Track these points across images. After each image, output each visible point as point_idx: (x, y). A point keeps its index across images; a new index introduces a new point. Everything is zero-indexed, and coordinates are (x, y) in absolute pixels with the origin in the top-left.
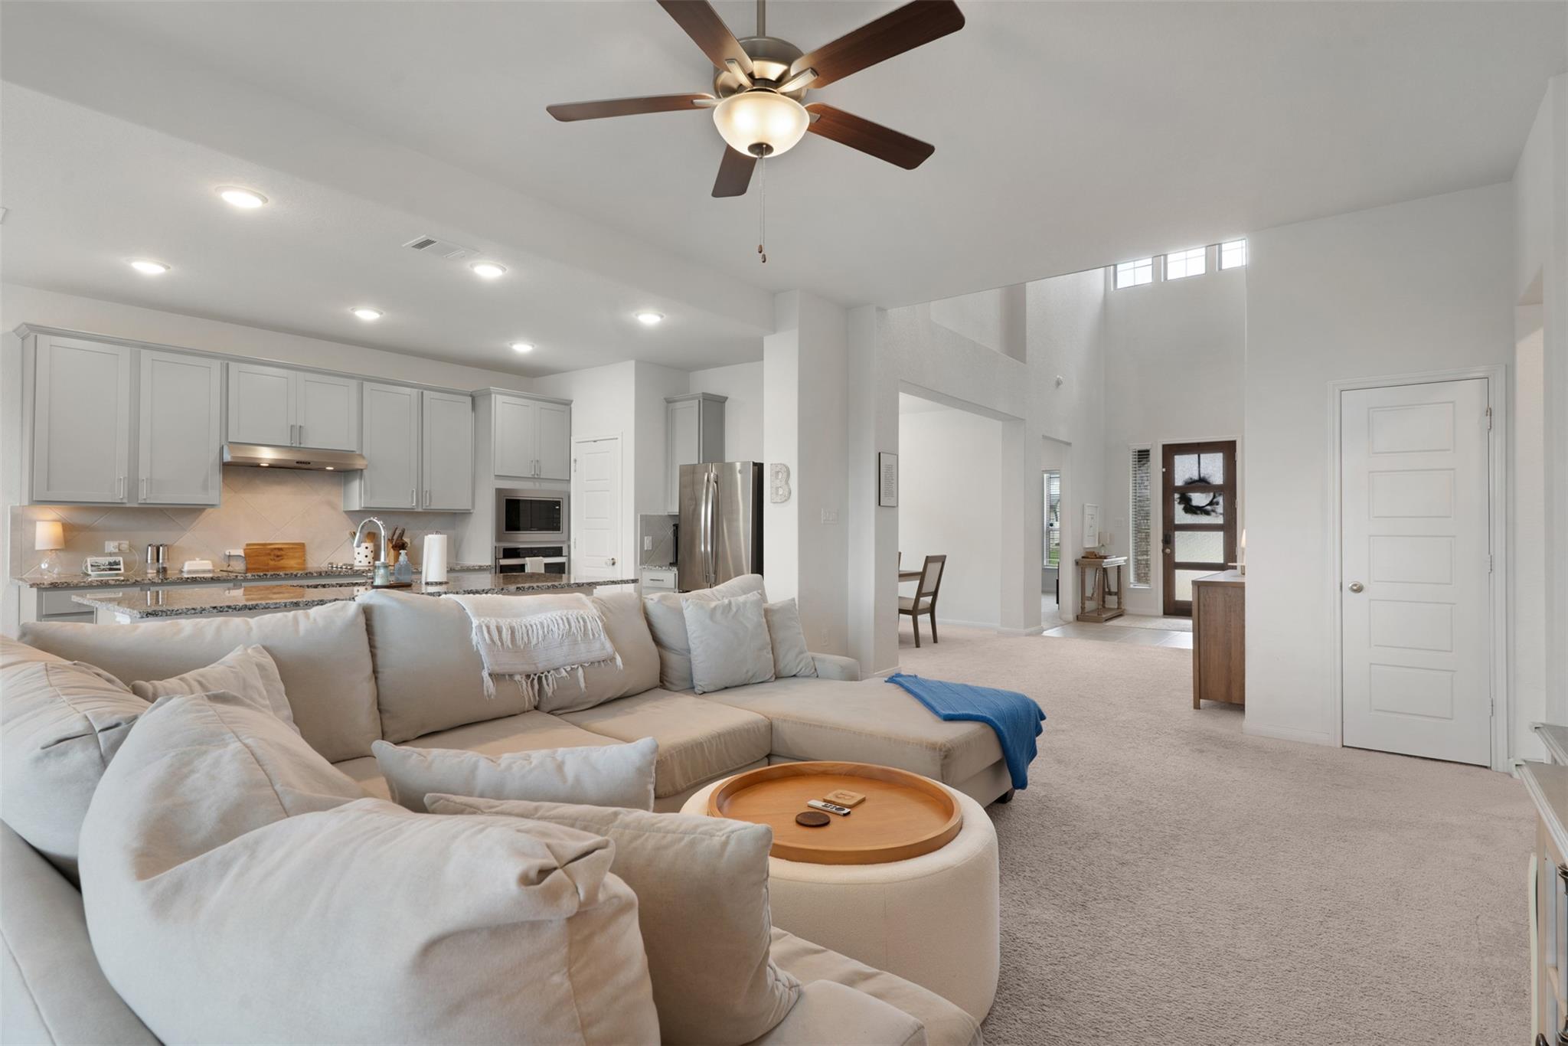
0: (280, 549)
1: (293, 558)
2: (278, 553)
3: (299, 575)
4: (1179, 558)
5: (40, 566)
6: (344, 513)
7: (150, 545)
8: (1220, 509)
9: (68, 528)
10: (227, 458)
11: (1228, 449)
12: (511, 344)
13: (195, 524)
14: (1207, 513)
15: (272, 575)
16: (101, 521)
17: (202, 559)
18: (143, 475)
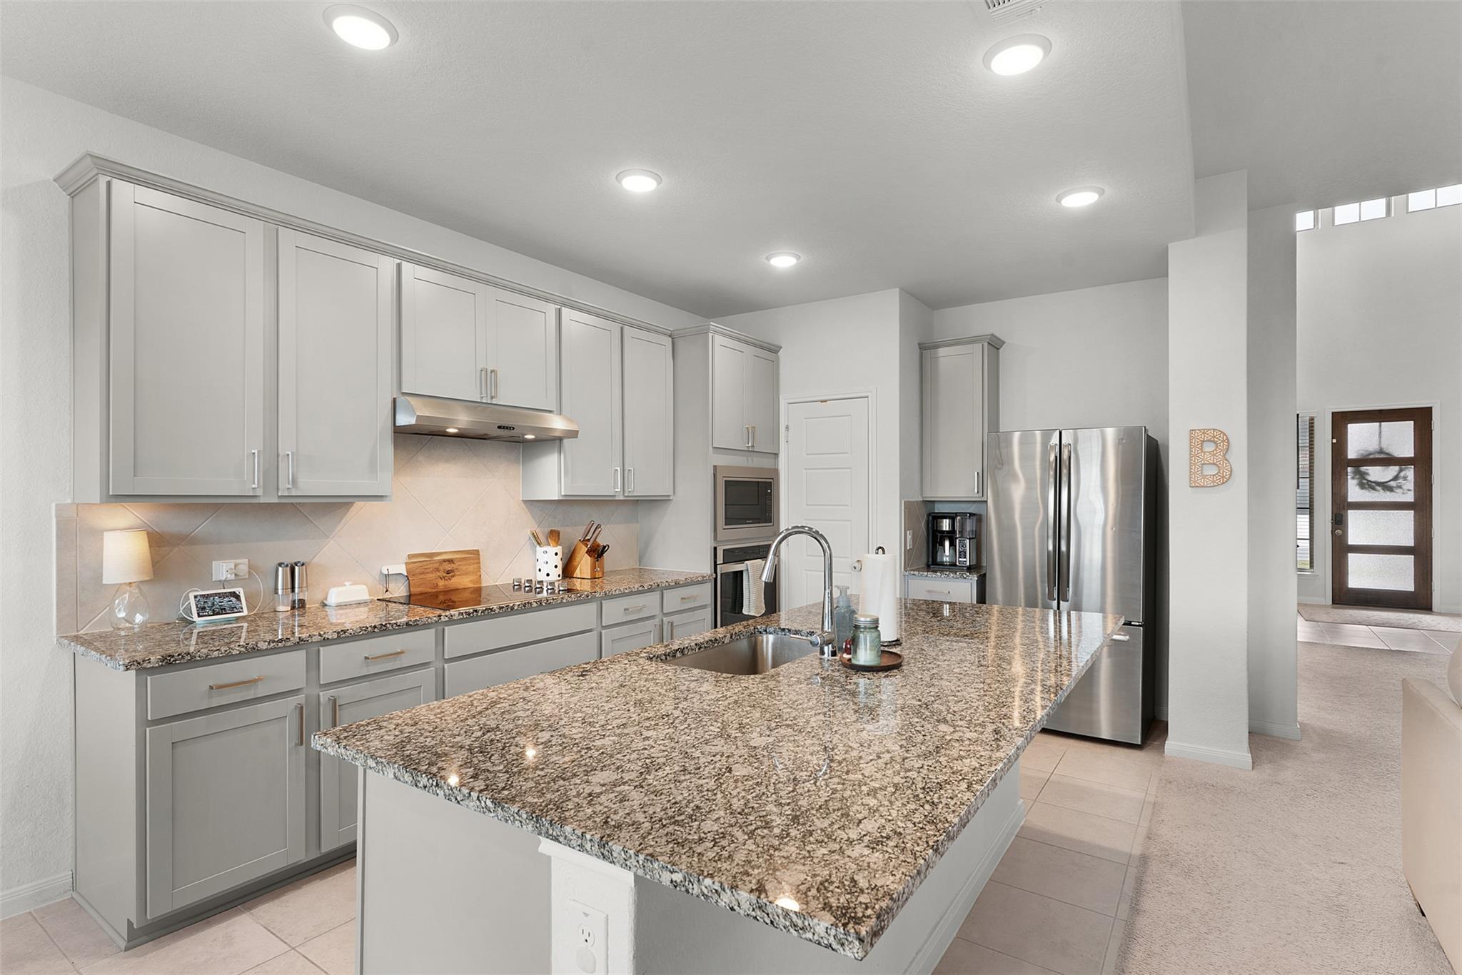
0: (451, 561)
1: (467, 574)
2: (449, 566)
3: (516, 608)
4: (1352, 540)
5: (112, 612)
6: (522, 503)
7: (280, 565)
8: (1409, 484)
9: (158, 541)
10: (404, 420)
11: (1422, 418)
12: (768, 259)
13: (339, 527)
14: (1391, 489)
15: (483, 611)
16: (203, 526)
17: (355, 583)
18: (285, 448)
